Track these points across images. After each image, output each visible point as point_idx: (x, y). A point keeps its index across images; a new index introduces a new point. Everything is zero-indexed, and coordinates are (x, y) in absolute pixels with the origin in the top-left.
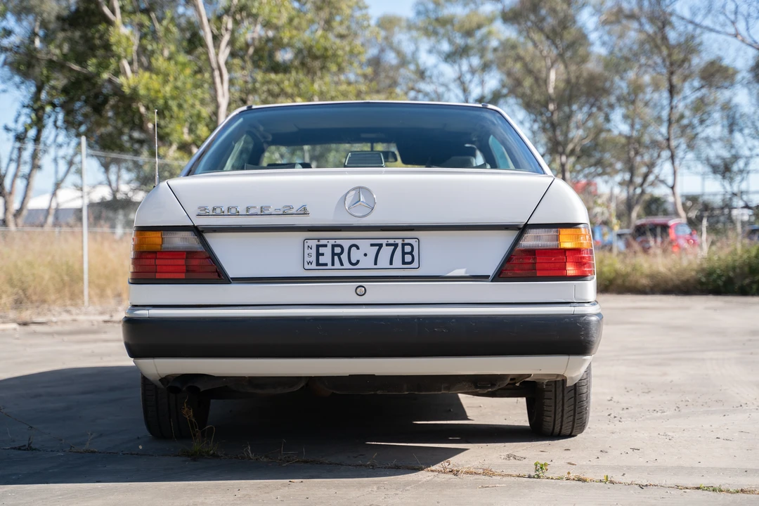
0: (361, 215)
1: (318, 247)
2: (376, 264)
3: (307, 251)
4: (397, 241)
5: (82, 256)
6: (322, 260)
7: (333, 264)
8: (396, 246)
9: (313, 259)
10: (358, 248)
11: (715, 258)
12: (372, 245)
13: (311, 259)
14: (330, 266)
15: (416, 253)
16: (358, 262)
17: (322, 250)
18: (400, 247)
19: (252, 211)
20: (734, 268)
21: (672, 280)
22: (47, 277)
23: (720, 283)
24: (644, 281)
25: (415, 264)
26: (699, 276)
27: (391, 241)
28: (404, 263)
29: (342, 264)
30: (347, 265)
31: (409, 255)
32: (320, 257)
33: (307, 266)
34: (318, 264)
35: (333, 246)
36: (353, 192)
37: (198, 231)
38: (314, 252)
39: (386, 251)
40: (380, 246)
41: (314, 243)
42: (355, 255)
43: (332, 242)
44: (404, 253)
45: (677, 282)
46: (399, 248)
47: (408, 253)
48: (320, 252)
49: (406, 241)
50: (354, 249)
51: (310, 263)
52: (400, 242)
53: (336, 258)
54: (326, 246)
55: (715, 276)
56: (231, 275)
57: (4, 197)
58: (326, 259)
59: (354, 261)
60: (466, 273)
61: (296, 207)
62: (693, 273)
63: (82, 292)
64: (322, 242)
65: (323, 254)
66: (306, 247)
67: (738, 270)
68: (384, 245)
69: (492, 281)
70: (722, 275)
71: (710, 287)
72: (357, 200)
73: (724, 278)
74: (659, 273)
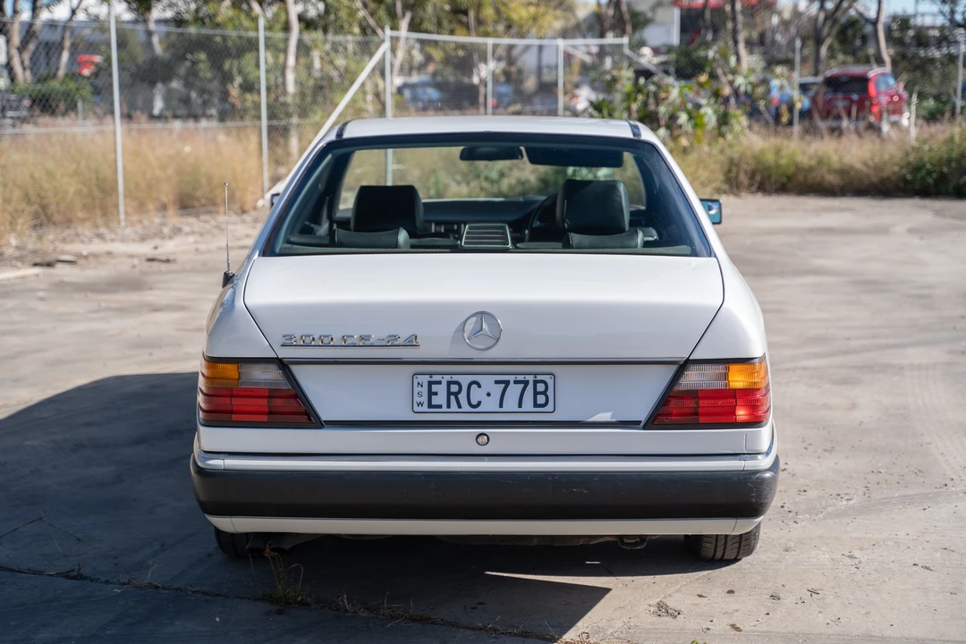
0: (483, 347)
1: (430, 384)
2: (501, 406)
3: (417, 389)
4: (528, 378)
5: (115, 161)
6: (435, 401)
7: (449, 406)
8: (526, 383)
9: (424, 399)
10: (479, 386)
11: (926, 148)
12: (497, 382)
13: (421, 400)
14: (444, 409)
15: (550, 393)
16: (479, 403)
17: (435, 388)
18: (531, 384)
19: (349, 341)
20: (949, 161)
21: (867, 176)
22: (72, 190)
23: (930, 181)
24: (832, 179)
25: (550, 407)
26: (904, 171)
27: (520, 378)
28: (536, 405)
29: (460, 406)
30: (466, 407)
31: (542, 396)
32: (433, 397)
33: (416, 408)
34: (430, 405)
35: (449, 383)
36: (474, 319)
37: (283, 364)
38: (425, 390)
39: (514, 390)
40: (507, 383)
41: (425, 379)
42: (477, 395)
43: (448, 378)
44: (536, 393)
45: (875, 179)
46: (530, 387)
47: (541, 393)
48: (433, 390)
49: (539, 378)
50: (474, 387)
51: (420, 404)
52: (531, 378)
53: (452, 397)
54: (439, 383)
55: (924, 172)
56: (324, 416)
57: (5, 34)
58: (440, 399)
59: (474, 402)
60: (612, 417)
61: (404, 335)
62: (896, 169)
63: (117, 206)
64: (436, 378)
65: (436, 394)
66: (415, 384)
67: (954, 165)
68: (512, 382)
69: (644, 428)
70: (934, 171)
71: (917, 187)
72: (478, 327)
73: (935, 175)
74: (851, 167)
